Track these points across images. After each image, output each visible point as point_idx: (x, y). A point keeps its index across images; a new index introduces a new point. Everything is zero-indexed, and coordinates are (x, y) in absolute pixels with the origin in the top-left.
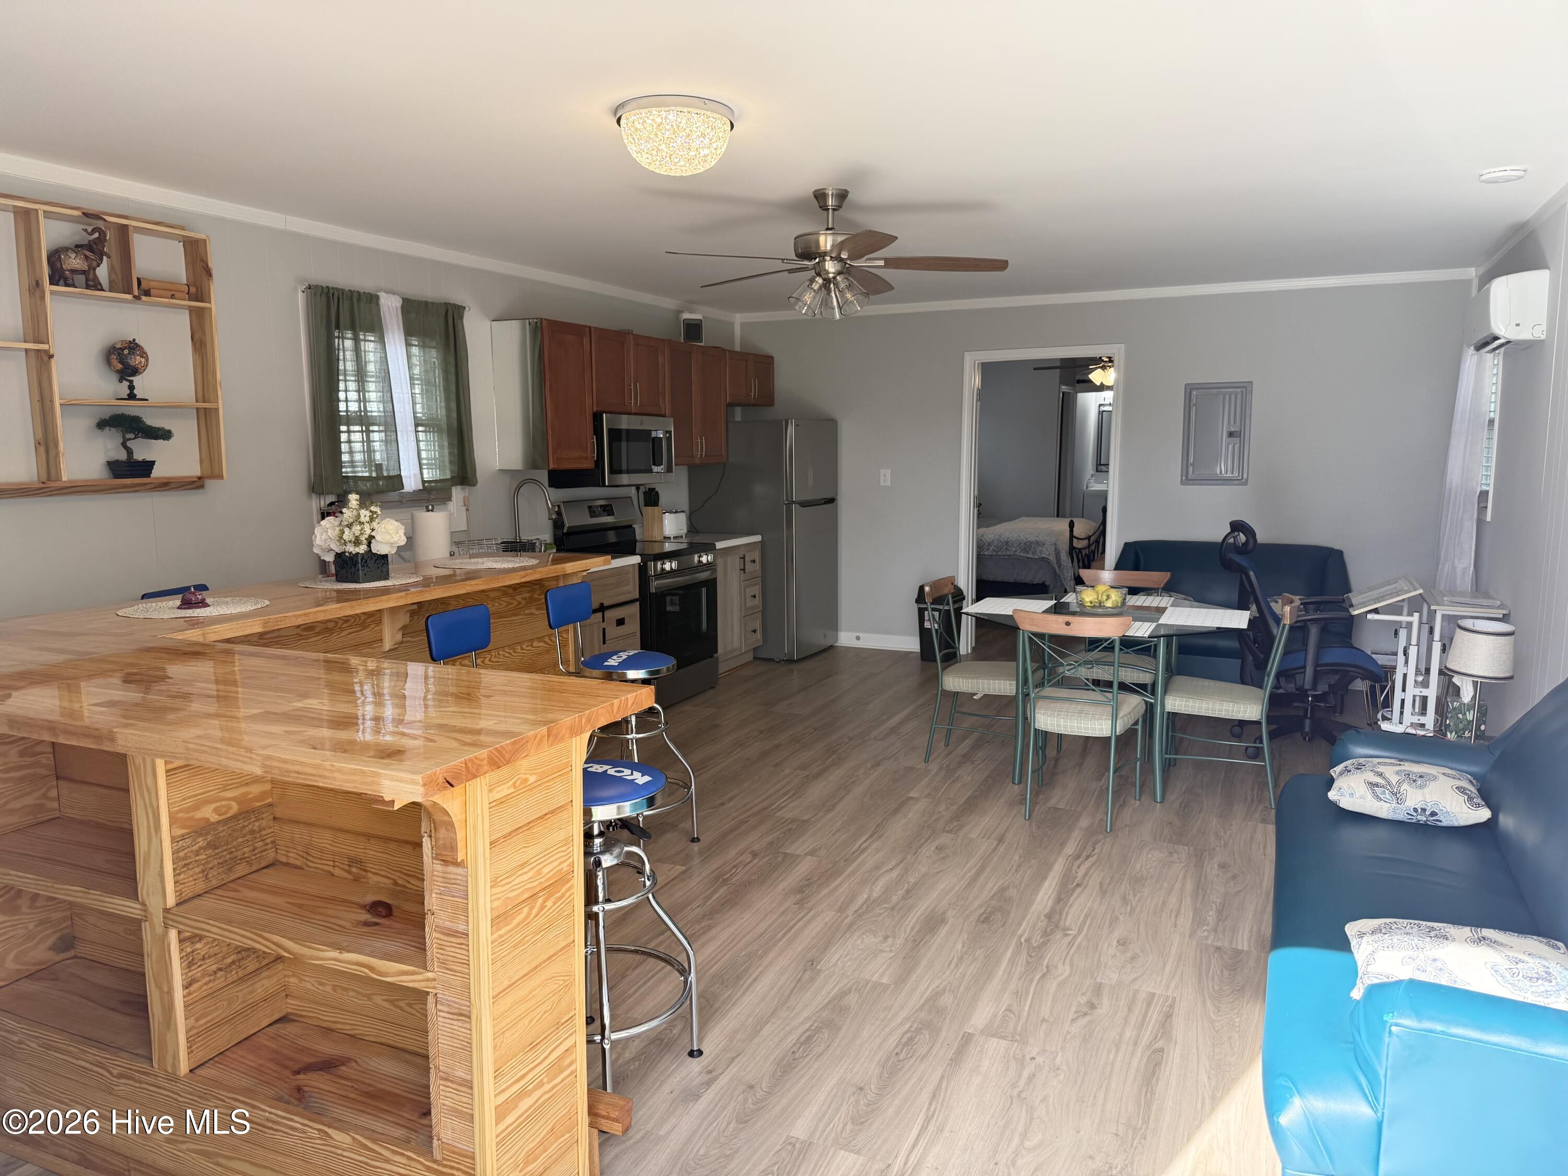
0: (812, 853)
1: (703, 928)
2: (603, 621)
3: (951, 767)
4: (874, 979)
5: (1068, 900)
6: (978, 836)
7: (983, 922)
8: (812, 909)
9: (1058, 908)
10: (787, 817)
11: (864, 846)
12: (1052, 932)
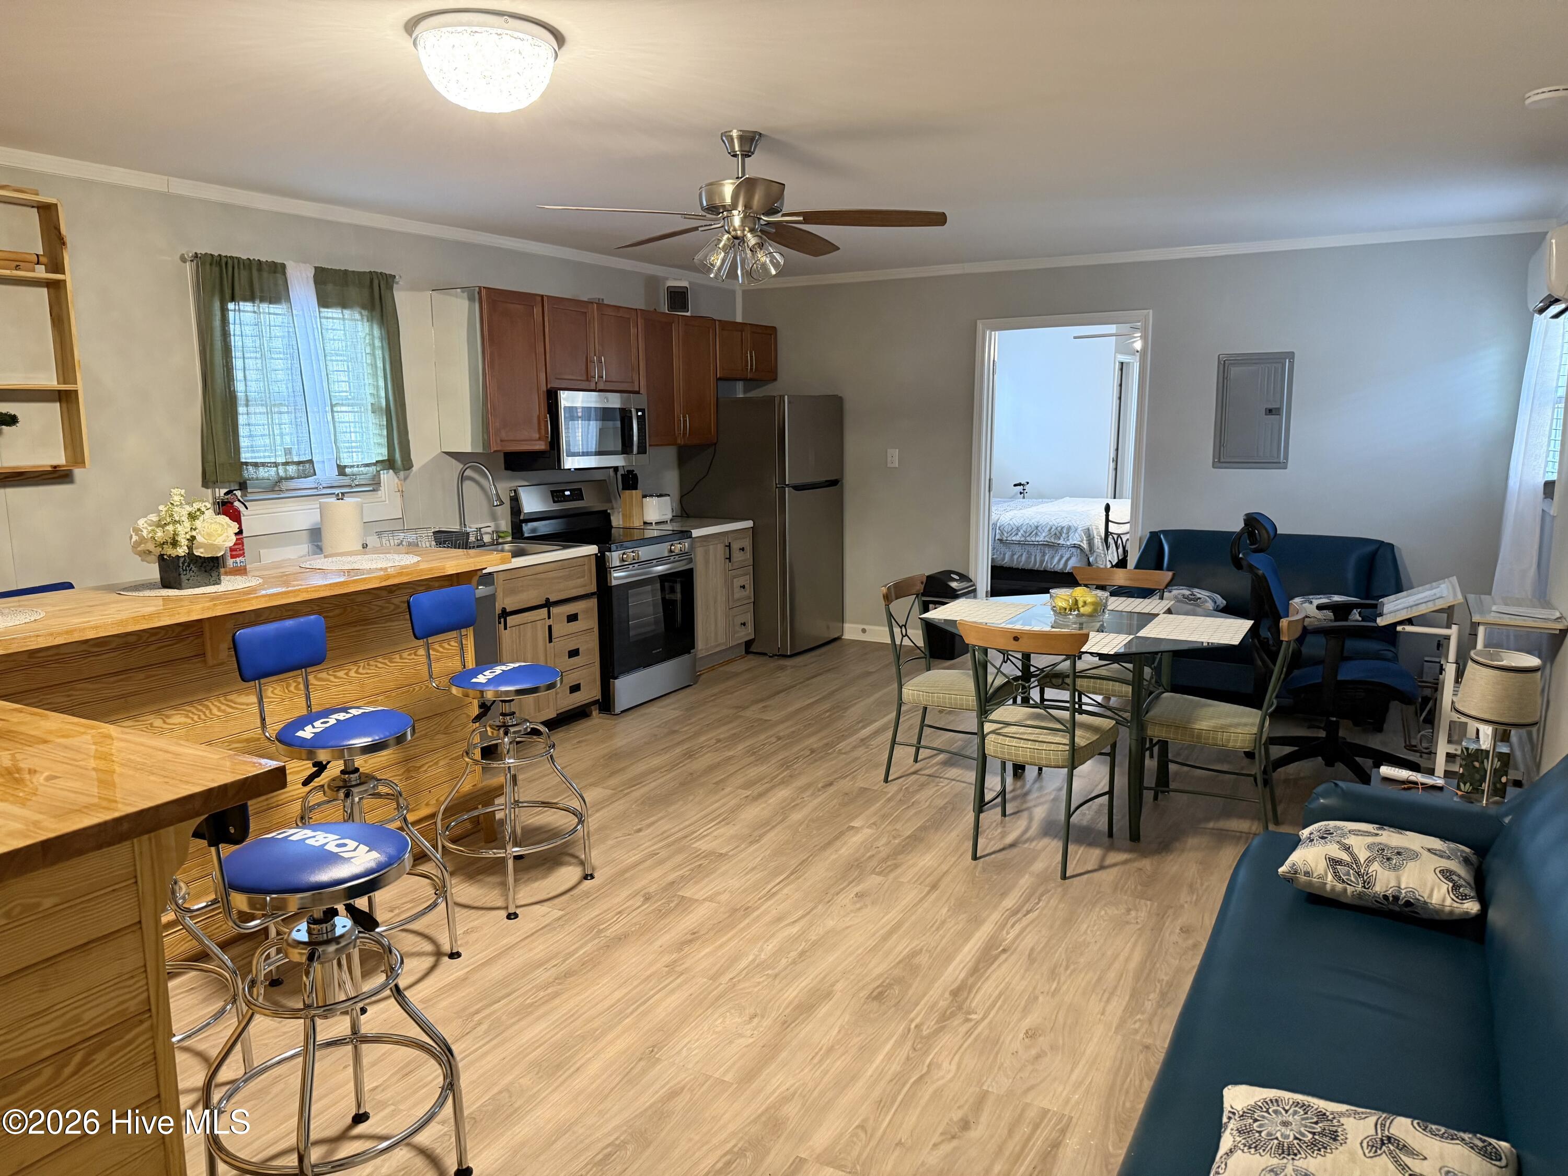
0: (710, 899)
1: (548, 995)
2: (549, 618)
3: (911, 790)
4: (717, 1075)
5: (986, 971)
6: (909, 882)
7: (875, 998)
8: (682, 974)
9: (971, 981)
10: (704, 849)
11: (774, 890)
12: (953, 1015)
